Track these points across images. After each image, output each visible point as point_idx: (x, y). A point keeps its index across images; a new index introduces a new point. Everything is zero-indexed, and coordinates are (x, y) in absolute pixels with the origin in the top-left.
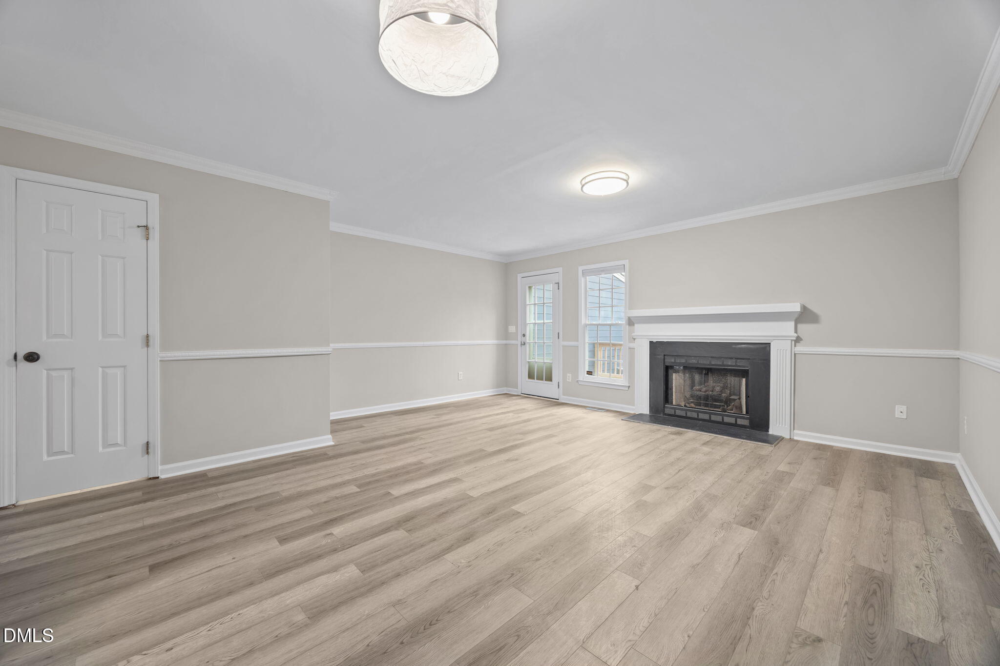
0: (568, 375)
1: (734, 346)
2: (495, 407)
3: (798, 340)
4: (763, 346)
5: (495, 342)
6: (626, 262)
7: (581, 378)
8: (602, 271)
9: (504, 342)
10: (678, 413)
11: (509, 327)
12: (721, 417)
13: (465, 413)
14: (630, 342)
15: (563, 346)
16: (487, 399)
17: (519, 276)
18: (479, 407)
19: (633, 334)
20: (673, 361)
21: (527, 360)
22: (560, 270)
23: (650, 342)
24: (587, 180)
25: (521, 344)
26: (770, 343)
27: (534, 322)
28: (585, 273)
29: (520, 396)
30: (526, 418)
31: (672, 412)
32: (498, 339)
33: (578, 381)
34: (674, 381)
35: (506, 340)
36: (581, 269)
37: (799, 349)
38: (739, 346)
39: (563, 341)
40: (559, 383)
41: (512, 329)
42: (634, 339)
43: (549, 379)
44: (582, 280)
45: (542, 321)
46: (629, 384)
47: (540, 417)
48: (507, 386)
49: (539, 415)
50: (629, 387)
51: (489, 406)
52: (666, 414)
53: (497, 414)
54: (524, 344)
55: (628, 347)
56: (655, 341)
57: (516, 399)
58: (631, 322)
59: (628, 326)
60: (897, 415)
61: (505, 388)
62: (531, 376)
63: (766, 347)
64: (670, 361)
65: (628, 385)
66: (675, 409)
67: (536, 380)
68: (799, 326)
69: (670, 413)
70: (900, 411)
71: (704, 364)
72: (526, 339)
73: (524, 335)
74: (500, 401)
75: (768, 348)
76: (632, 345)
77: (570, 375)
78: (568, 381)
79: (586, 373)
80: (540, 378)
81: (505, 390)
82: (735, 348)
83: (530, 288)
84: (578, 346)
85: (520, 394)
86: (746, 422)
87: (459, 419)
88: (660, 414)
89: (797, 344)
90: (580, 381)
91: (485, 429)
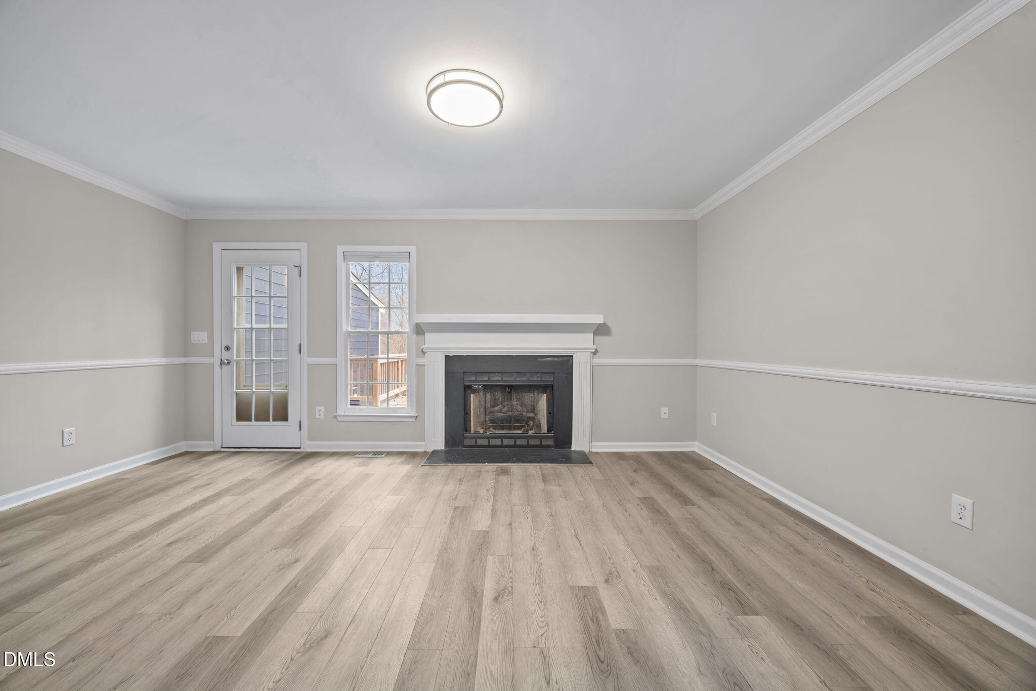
0: (318, 408)
1: (539, 360)
2: (179, 490)
3: (595, 353)
4: (566, 358)
5: (162, 361)
6: (413, 249)
7: (340, 412)
8: (375, 257)
9: (182, 360)
10: (481, 442)
11: (192, 333)
12: (526, 440)
13: (101, 527)
14: (418, 356)
15: (307, 365)
16: (145, 472)
17: (217, 247)
18: (135, 499)
19: (423, 346)
20: (473, 379)
21: (235, 390)
22: (303, 246)
23: (445, 356)
24: (449, 77)
25: (222, 363)
26: (572, 356)
27: (249, 326)
28: (346, 256)
29: (220, 452)
30: (268, 500)
31: (472, 442)
32: (167, 354)
33: (335, 417)
34: (472, 403)
35: (185, 356)
36: (340, 250)
37: (597, 361)
38: (545, 359)
39: (308, 356)
40: (300, 422)
41: (199, 337)
42: (424, 353)
43: (282, 415)
44: (341, 266)
45: (267, 326)
46: (416, 413)
47: (294, 492)
48: (186, 437)
49: (289, 487)
50: (417, 417)
51: (162, 490)
52: (465, 446)
53: (195, 507)
54: (229, 363)
55: (415, 364)
56: (451, 354)
57: (216, 461)
58: (419, 330)
59: (415, 335)
60: (663, 416)
61: (184, 442)
62: (243, 415)
63: (569, 360)
64: (469, 379)
65: (416, 415)
66: (476, 438)
67: (254, 422)
68: (596, 337)
69: (470, 443)
70: (664, 412)
71: (508, 381)
72: (232, 355)
73: (228, 348)
74: (181, 472)
75: (571, 360)
76: (421, 361)
77: (322, 408)
78: (318, 417)
79: (349, 403)
80: (262, 416)
81: (183, 446)
82: (540, 361)
83: (239, 270)
84: (336, 365)
85: (218, 449)
86: (551, 442)
87: (90, 551)
88: (458, 447)
89: (594, 356)
90: (340, 416)
91: (185, 561)
